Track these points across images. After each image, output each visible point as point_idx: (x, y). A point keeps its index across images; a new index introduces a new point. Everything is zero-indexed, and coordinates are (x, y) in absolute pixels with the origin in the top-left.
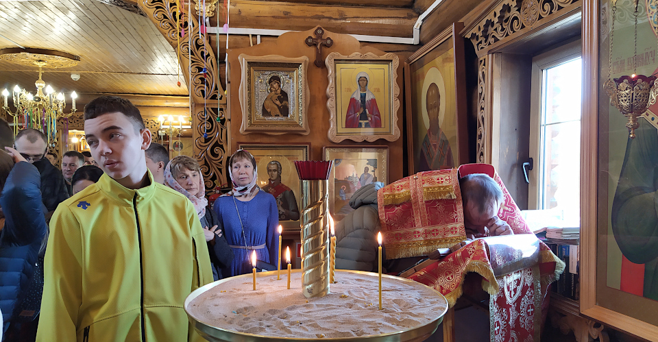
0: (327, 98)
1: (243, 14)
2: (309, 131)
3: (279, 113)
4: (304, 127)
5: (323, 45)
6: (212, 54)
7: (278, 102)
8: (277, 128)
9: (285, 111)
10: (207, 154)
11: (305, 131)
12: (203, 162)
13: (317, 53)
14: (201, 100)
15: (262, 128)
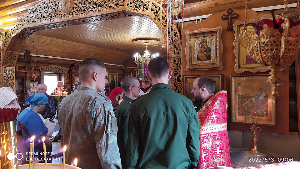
0: (234, 48)
1: (193, 10)
2: (222, 67)
3: (206, 59)
4: (219, 66)
5: (231, 18)
6: (178, 33)
7: (205, 53)
8: (204, 67)
9: (209, 58)
10: (175, 81)
11: (219, 68)
12: (174, 84)
13: (229, 23)
14: (173, 55)
15: (197, 67)
